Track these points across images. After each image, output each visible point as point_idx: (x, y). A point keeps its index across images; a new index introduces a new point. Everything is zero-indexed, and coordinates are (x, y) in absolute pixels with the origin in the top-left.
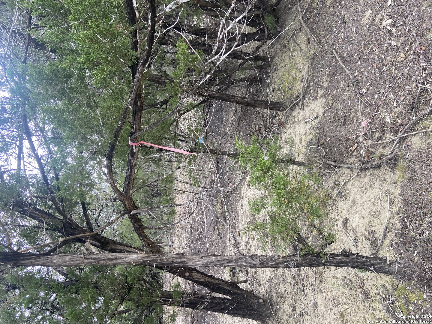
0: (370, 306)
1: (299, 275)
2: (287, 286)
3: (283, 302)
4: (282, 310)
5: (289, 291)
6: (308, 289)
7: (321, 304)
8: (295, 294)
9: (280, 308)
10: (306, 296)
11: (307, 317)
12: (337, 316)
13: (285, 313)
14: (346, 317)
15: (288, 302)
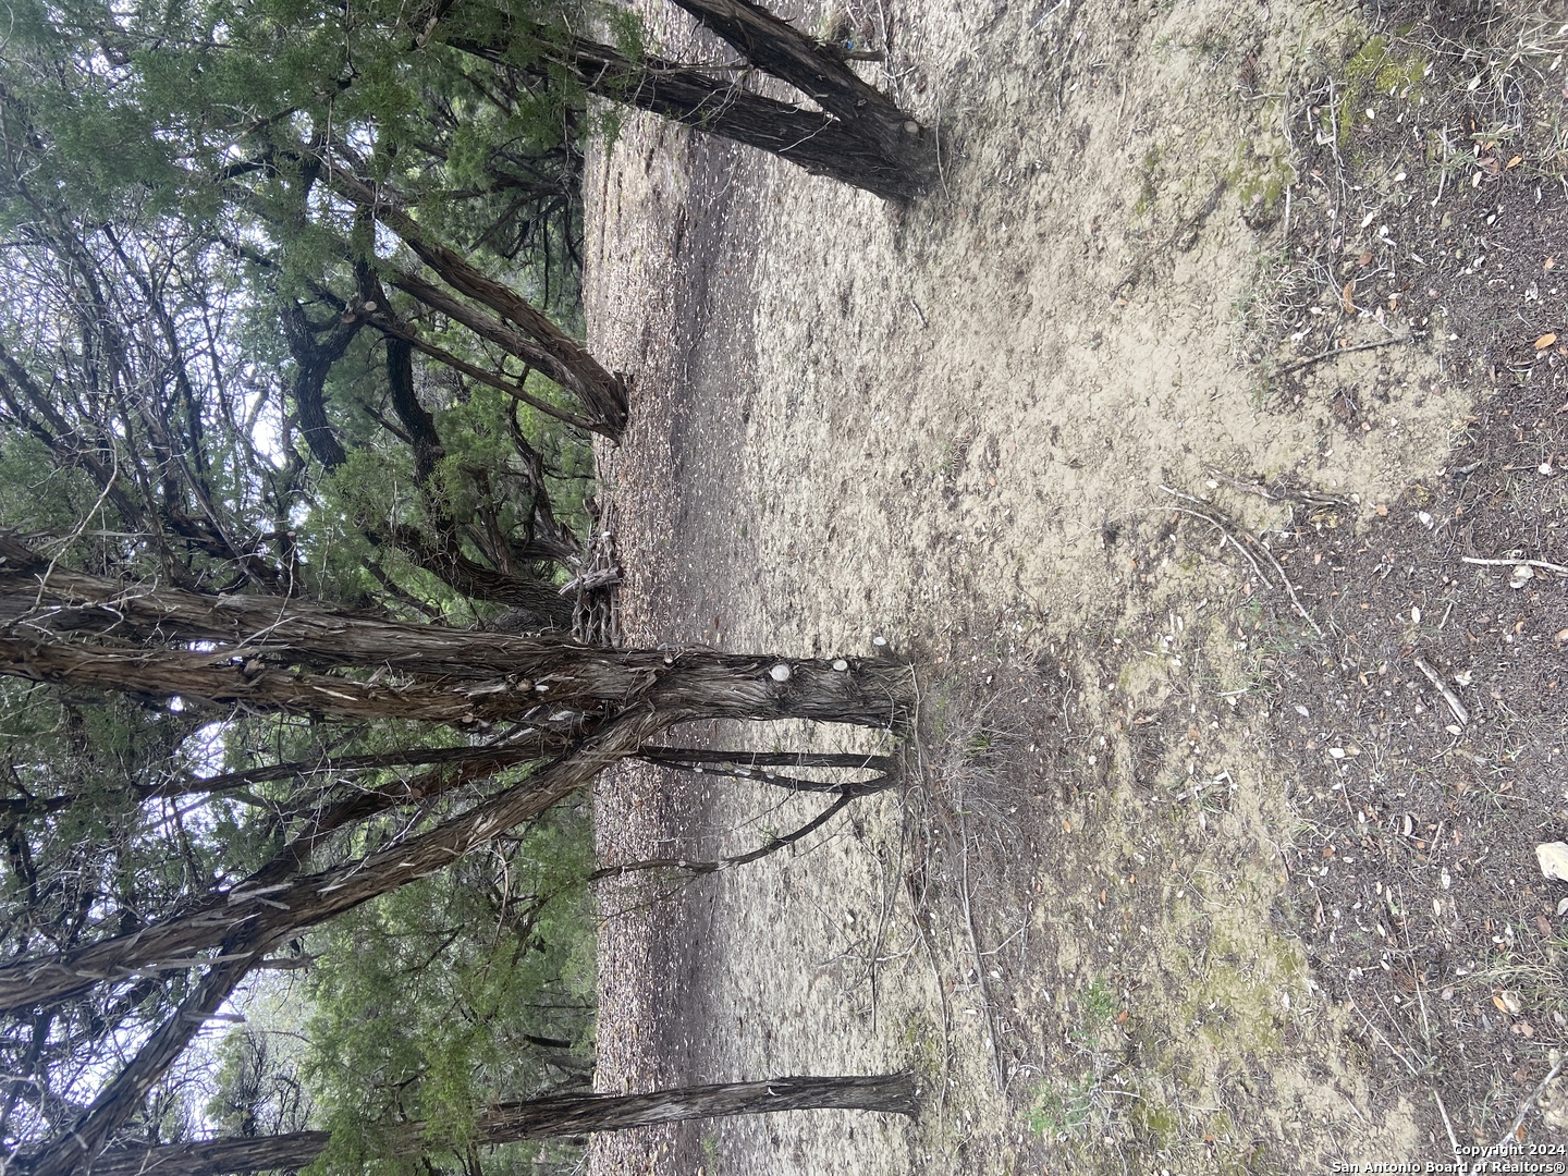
0: (1251, 120)
1: (1061, 40)
2: (1014, 79)
3: (983, 138)
4: (972, 166)
5: (1013, 96)
6: (1076, 85)
7: (1101, 131)
8: (1031, 105)
9: (968, 157)
10: (1063, 109)
11: (1044, 176)
12: (1139, 162)
13: (978, 173)
14: (1162, 164)
15: (1000, 135)
